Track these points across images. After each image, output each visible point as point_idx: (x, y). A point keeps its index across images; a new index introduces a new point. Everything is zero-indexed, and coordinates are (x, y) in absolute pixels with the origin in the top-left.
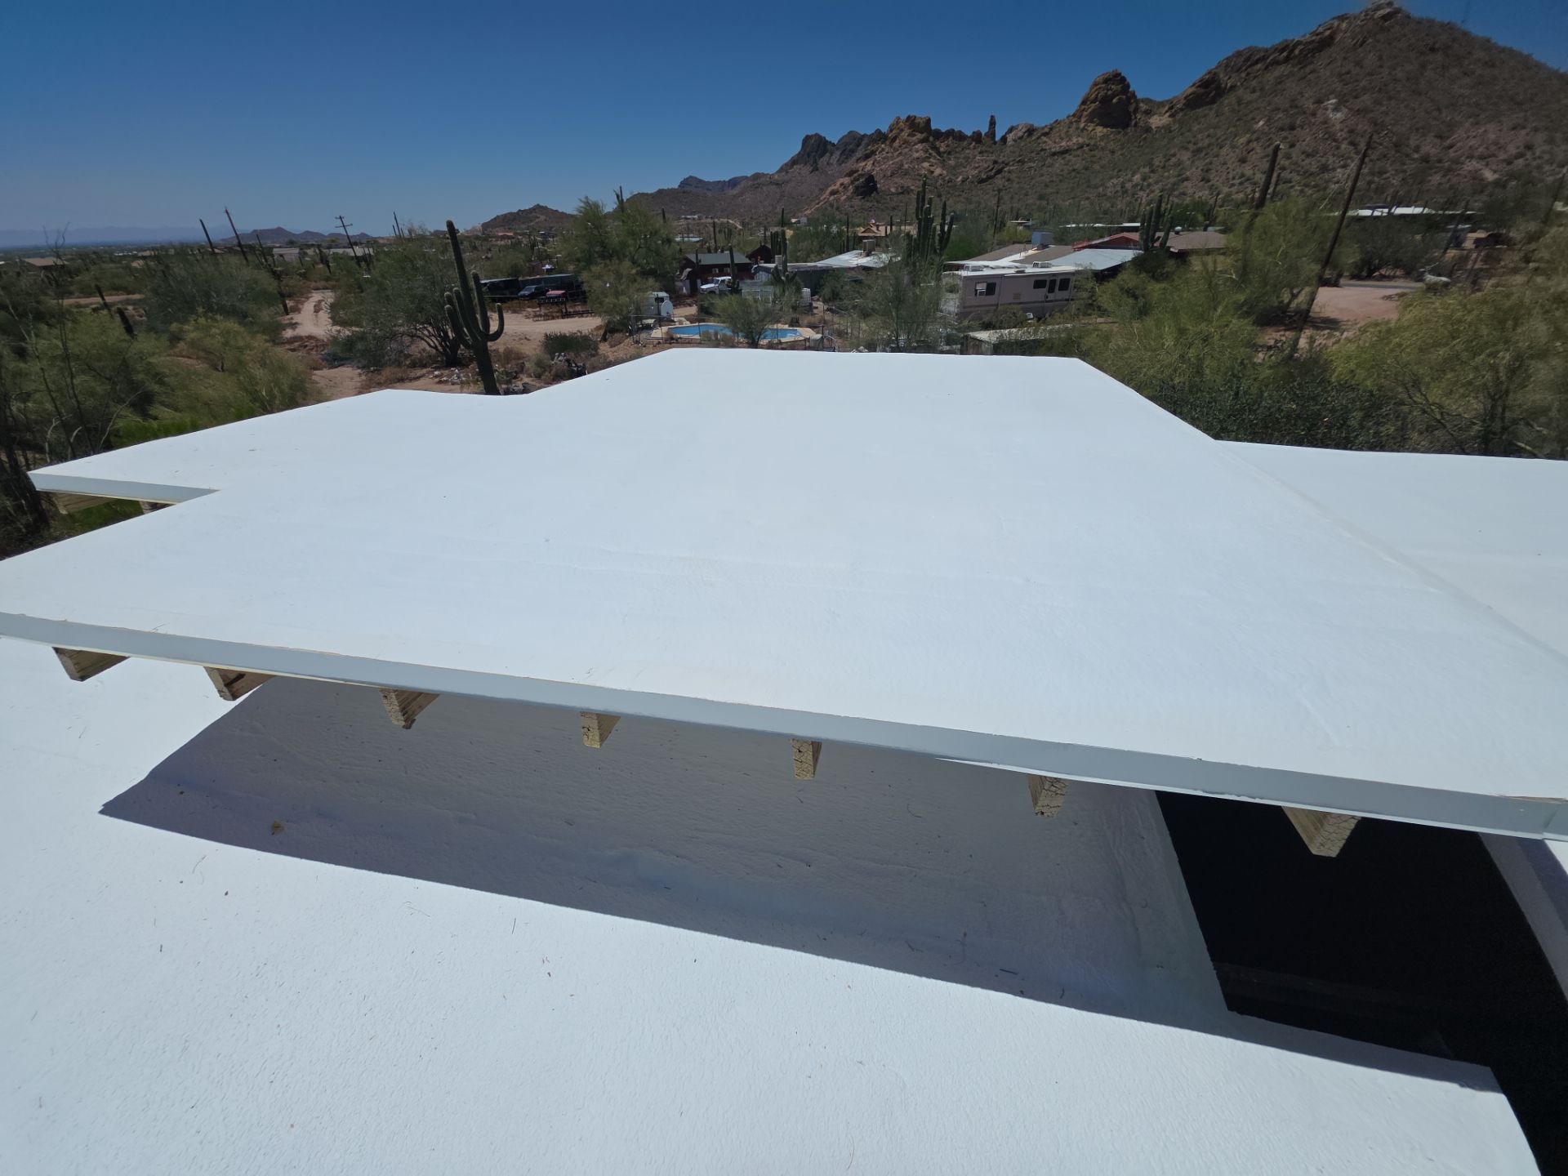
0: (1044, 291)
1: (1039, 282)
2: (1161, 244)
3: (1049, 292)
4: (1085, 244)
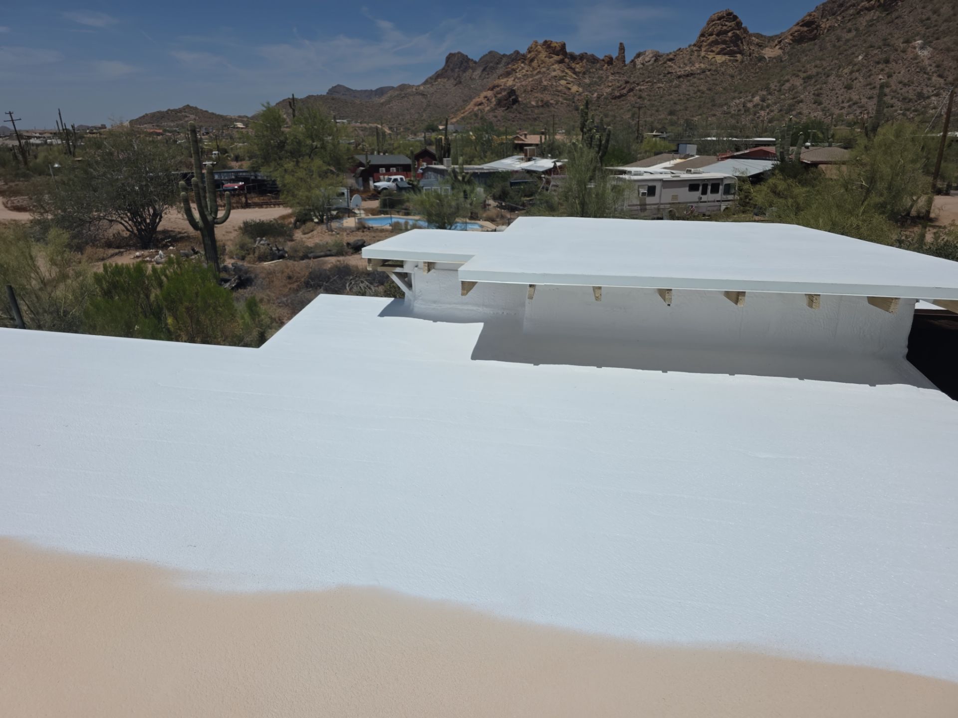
0: (697, 194)
1: (694, 186)
2: (795, 157)
3: (702, 194)
4: (729, 155)
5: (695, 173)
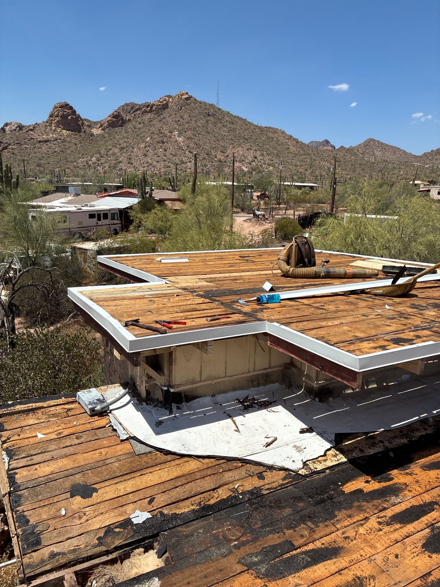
1: (92, 215)
2: (149, 195)
3: (98, 220)
4: (106, 194)
5: (90, 206)
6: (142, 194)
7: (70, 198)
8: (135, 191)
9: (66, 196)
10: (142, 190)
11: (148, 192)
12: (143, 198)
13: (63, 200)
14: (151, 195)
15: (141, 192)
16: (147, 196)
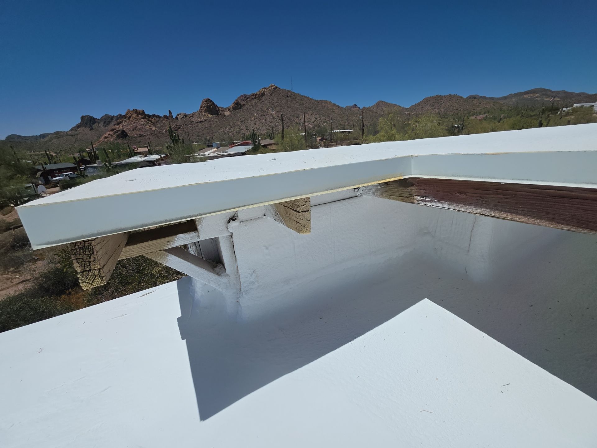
4: (234, 145)
5: (225, 153)
6: (254, 142)
7: (214, 150)
8: (250, 141)
9: (212, 149)
10: (254, 140)
11: (257, 141)
12: (255, 145)
13: (211, 151)
14: (259, 143)
15: (253, 141)
16: (257, 143)
